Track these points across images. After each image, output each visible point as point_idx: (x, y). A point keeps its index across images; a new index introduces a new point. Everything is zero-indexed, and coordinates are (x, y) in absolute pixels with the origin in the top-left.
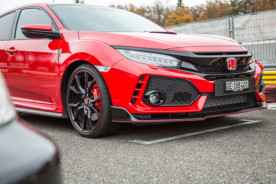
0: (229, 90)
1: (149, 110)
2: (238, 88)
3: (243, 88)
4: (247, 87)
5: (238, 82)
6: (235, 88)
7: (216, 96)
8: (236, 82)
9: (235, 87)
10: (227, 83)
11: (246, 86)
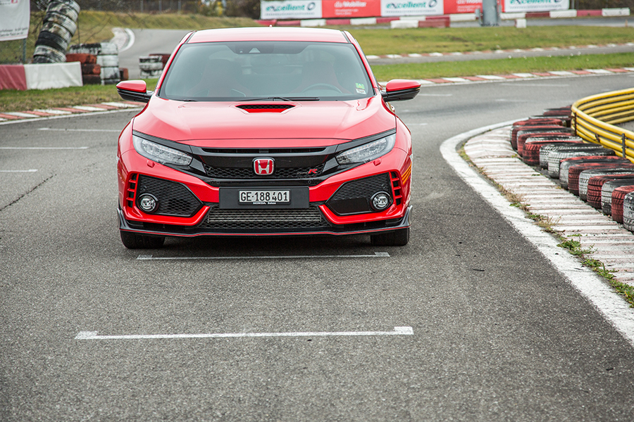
0: (246, 201)
1: (140, 217)
2: (265, 200)
3: (277, 201)
4: (286, 200)
5: (265, 192)
6: (257, 200)
7: (221, 208)
8: (259, 192)
9: (259, 199)
10: (241, 192)
11: (284, 198)
